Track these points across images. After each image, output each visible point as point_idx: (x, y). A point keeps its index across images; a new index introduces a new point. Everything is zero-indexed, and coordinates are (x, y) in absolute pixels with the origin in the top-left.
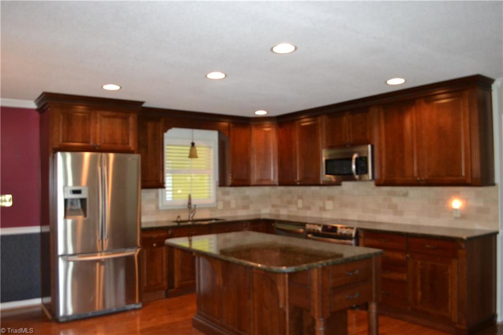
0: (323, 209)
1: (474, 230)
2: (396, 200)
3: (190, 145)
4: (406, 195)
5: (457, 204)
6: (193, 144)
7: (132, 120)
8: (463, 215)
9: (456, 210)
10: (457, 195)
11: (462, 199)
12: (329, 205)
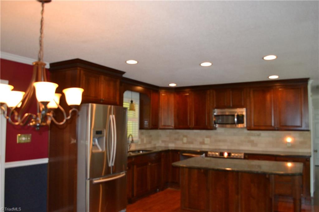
0: (203, 143)
1: (299, 153)
2: (252, 138)
3: (130, 102)
4: (259, 135)
5: (289, 140)
6: (132, 102)
7: (118, 83)
8: (292, 145)
9: (289, 143)
10: (289, 135)
11: (291, 137)
12: (207, 140)
